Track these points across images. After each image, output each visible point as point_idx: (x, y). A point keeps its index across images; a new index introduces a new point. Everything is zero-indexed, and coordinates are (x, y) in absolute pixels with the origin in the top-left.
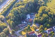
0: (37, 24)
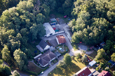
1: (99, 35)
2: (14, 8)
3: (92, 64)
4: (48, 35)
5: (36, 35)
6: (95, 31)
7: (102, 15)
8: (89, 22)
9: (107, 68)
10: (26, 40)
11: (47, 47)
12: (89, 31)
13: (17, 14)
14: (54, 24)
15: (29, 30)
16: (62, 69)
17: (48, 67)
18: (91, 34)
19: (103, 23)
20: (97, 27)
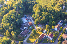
0: (40, 25)
1: (46, 19)
2: (8, 14)
3: (45, 31)
4: (24, 23)
5: (19, 23)
6: (44, 18)
7: (45, 10)
8: (40, 14)
9: (51, 32)
10: (15, 27)
11: (25, 28)
12: (41, 18)
13: (10, 16)
14: (26, 18)
15: (16, 22)
16: (32, 36)
17: (26, 36)
18: (42, 19)
19: (46, 14)
20: (44, 16)
